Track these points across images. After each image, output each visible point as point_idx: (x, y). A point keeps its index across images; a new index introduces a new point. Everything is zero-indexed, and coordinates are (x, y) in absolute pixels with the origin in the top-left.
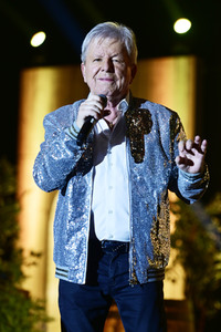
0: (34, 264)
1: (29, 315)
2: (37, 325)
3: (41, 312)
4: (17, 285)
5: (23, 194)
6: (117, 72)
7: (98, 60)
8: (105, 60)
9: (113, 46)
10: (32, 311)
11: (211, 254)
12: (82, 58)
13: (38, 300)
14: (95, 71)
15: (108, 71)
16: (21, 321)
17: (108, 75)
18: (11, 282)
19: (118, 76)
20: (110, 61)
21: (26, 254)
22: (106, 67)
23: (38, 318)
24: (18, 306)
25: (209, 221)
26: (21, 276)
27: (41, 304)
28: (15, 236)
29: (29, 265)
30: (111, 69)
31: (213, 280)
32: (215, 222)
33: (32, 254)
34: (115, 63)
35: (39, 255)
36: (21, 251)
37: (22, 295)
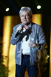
0: (6, 59)
1: (5, 70)
2: (6, 72)
3: (7, 69)
4: (2, 63)
5: (3, 44)
8: (24, 16)
10: (5, 69)
11: (44, 57)
13: (7, 67)
16: (3, 71)
17: (25, 20)
21: (4, 57)
23: (6, 71)
24: (2, 68)
25: (44, 50)
26: (3, 61)
27: (7, 68)
29: (5, 59)
31: (45, 63)
32: (45, 50)
33: (5, 57)
35: (7, 57)
36: (3, 56)
37: (3, 66)
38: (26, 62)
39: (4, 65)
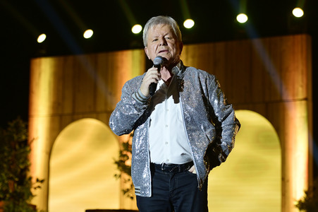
0: (39, 187)
4: (28, 202)
5: (32, 141)
6: (169, 45)
7: (156, 40)
9: (163, 28)
12: (145, 44)
14: (155, 48)
15: (164, 45)
17: (164, 48)
18: (24, 200)
19: (171, 48)
20: (164, 38)
21: (34, 180)
22: (162, 42)
26: (31, 195)
28: (27, 169)
29: (35, 188)
30: (165, 44)
33: (38, 180)
34: (167, 40)
35: (42, 181)
36: (30, 178)
37: (31, 208)
38: (173, 191)
39: (34, 207)
